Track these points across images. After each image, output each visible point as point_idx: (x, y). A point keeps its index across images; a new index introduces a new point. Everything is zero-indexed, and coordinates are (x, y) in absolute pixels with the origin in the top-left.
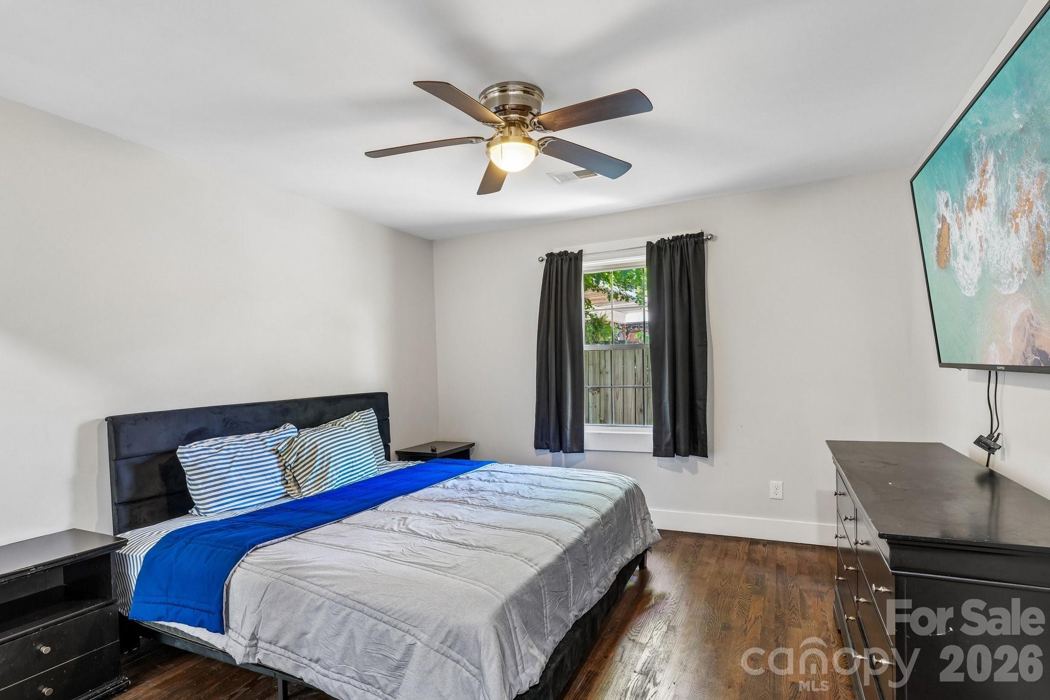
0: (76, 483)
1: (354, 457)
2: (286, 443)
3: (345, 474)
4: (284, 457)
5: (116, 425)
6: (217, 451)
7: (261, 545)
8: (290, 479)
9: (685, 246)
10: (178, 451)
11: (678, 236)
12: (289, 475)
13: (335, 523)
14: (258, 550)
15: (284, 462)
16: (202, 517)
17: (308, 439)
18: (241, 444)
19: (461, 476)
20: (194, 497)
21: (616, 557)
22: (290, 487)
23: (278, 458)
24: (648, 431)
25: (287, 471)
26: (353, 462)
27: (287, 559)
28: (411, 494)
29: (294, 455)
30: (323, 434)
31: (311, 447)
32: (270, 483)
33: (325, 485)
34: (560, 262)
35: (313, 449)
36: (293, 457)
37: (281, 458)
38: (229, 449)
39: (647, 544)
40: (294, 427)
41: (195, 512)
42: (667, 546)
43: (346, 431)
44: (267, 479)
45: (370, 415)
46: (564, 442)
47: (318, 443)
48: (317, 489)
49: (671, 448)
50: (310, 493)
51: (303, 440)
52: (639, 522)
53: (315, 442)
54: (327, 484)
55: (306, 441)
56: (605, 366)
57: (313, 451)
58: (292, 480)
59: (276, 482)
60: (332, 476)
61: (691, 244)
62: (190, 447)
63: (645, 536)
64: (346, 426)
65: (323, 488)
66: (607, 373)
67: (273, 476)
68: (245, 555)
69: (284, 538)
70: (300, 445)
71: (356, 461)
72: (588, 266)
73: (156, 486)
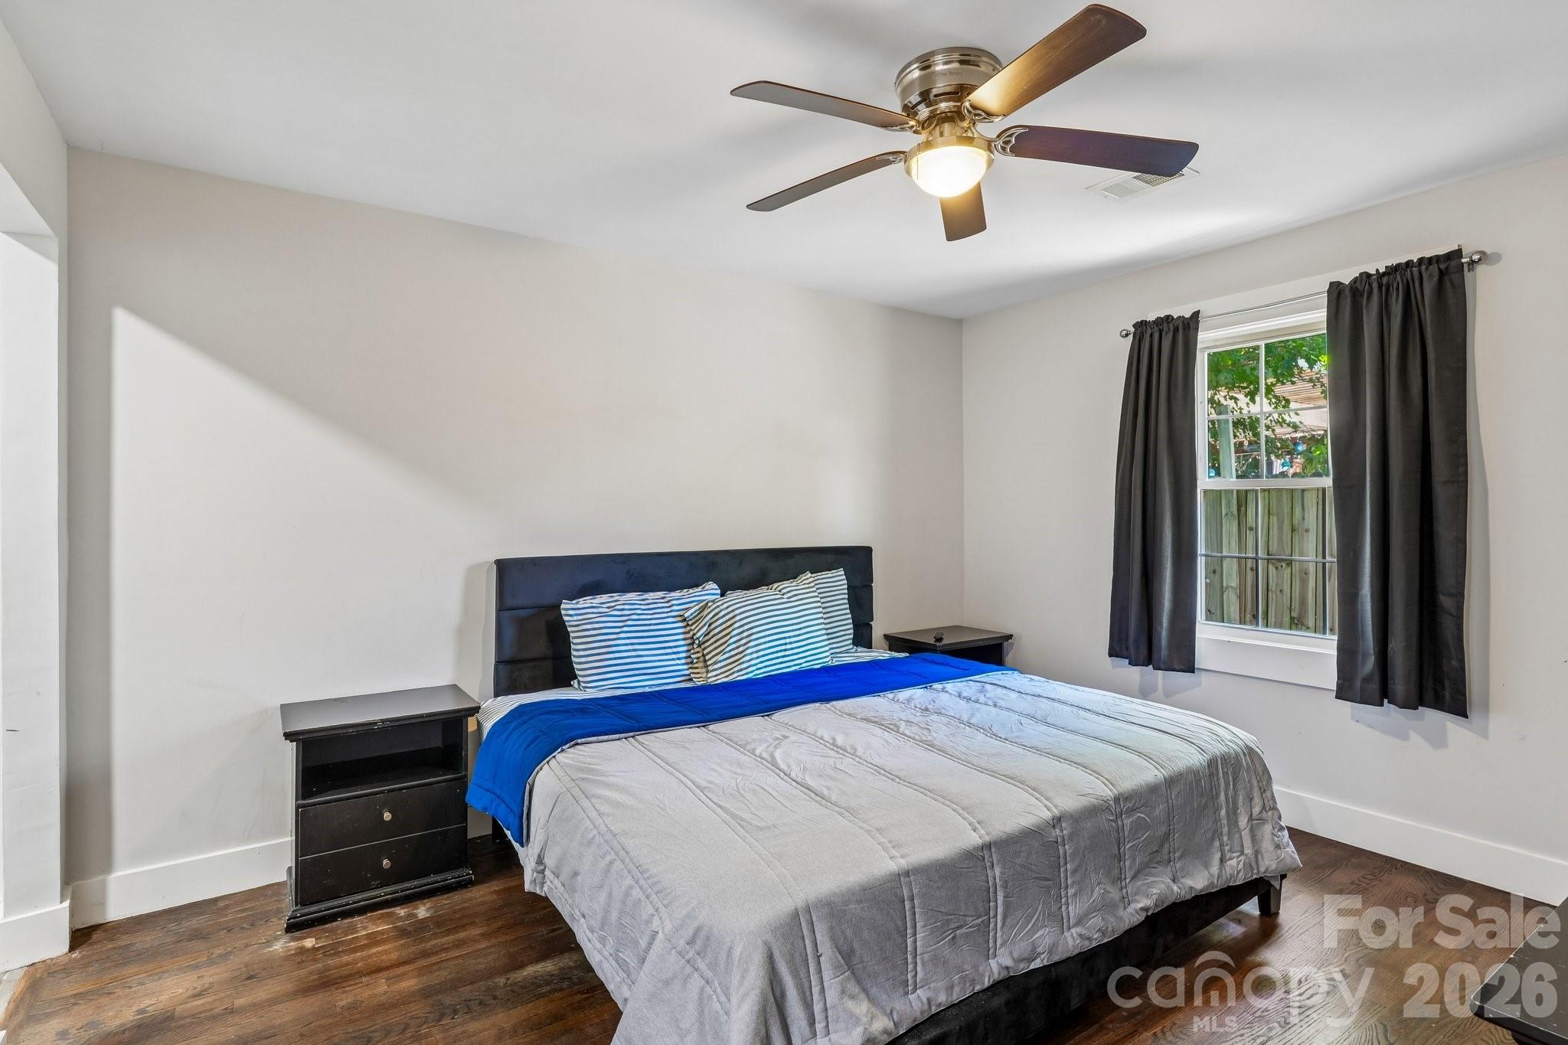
0: (462, 633)
1: (790, 637)
2: (697, 607)
3: (772, 659)
4: (693, 628)
5: (504, 567)
6: (607, 610)
7: (583, 740)
8: (698, 658)
9: (1417, 283)
10: (563, 606)
11: (1399, 265)
12: (698, 652)
13: (698, 727)
14: (577, 747)
15: (692, 633)
16: (581, 692)
17: (725, 606)
18: (641, 604)
19: (936, 686)
20: (575, 666)
21: (1151, 879)
22: (697, 668)
23: (685, 627)
24: (1328, 646)
25: (695, 646)
26: (785, 644)
27: (593, 766)
28: (834, 703)
29: (705, 625)
30: (748, 600)
31: (727, 617)
32: (670, 660)
33: (738, 671)
34: (1156, 336)
35: (729, 620)
36: (702, 627)
37: (688, 628)
38: (623, 610)
39: (1262, 869)
40: (717, 587)
41: (576, 685)
42: (1352, 883)
43: (783, 598)
44: (667, 654)
45: (837, 579)
46: (1155, 649)
47: (737, 612)
48: (727, 677)
49: (1375, 687)
50: (717, 680)
51: (718, 606)
52: (1243, 821)
53: (733, 611)
54: (741, 670)
55: (722, 607)
56: (1304, 519)
57: (729, 623)
58: (702, 659)
59: (679, 659)
60: (750, 660)
61: (1431, 276)
62: (577, 603)
63: (1257, 853)
64: (784, 591)
65: (735, 675)
66: (1307, 531)
67: (675, 650)
68: (560, 750)
69: (617, 736)
70: (713, 613)
71: (791, 643)
72: (1209, 340)
73: (540, 646)
